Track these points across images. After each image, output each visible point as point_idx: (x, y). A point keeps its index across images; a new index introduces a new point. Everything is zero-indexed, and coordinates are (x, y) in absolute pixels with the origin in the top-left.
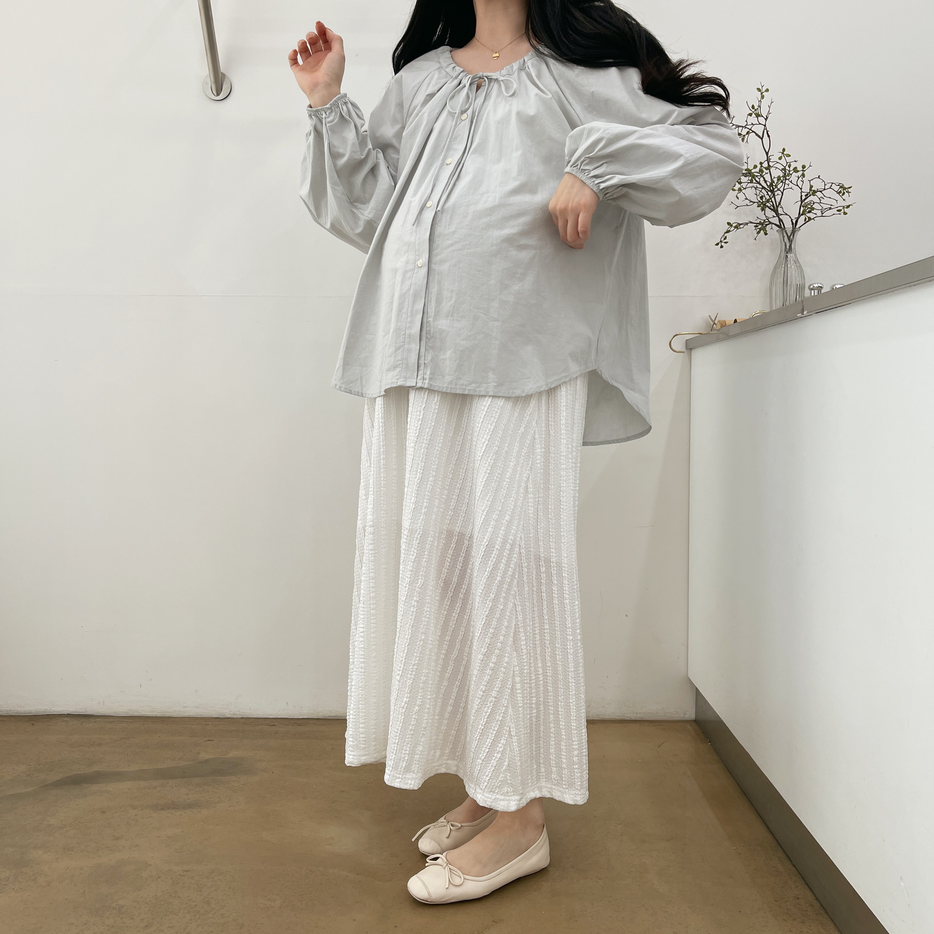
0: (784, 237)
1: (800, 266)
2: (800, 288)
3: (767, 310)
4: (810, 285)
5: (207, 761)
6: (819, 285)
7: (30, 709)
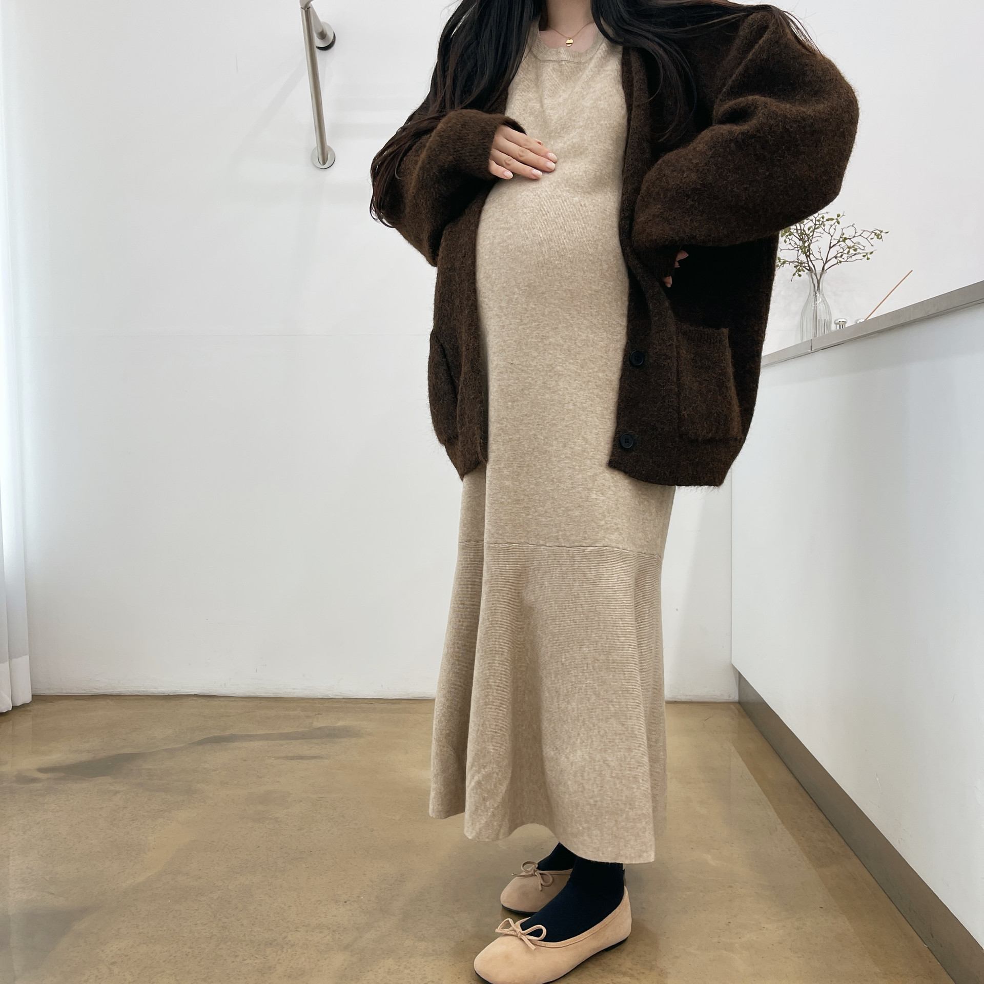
0: (813, 279)
1: (828, 305)
2: (827, 324)
3: (800, 342)
4: (836, 320)
5: (320, 728)
6: (845, 321)
7: (163, 690)
